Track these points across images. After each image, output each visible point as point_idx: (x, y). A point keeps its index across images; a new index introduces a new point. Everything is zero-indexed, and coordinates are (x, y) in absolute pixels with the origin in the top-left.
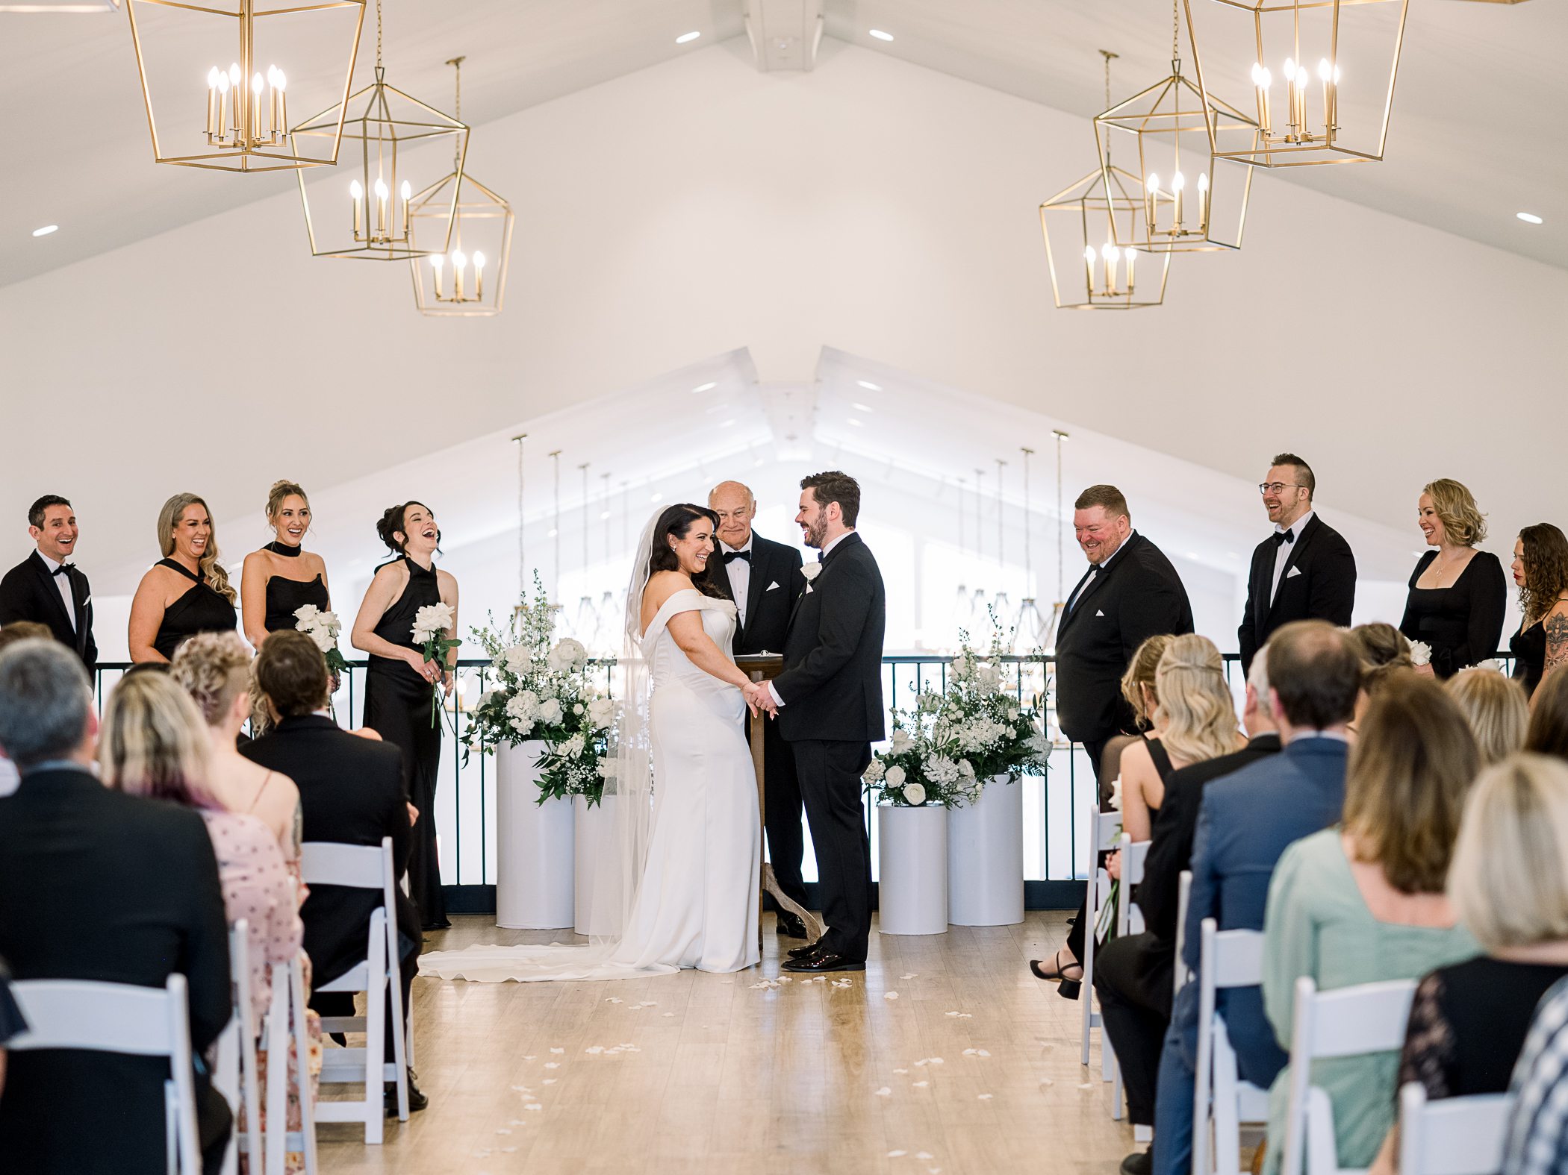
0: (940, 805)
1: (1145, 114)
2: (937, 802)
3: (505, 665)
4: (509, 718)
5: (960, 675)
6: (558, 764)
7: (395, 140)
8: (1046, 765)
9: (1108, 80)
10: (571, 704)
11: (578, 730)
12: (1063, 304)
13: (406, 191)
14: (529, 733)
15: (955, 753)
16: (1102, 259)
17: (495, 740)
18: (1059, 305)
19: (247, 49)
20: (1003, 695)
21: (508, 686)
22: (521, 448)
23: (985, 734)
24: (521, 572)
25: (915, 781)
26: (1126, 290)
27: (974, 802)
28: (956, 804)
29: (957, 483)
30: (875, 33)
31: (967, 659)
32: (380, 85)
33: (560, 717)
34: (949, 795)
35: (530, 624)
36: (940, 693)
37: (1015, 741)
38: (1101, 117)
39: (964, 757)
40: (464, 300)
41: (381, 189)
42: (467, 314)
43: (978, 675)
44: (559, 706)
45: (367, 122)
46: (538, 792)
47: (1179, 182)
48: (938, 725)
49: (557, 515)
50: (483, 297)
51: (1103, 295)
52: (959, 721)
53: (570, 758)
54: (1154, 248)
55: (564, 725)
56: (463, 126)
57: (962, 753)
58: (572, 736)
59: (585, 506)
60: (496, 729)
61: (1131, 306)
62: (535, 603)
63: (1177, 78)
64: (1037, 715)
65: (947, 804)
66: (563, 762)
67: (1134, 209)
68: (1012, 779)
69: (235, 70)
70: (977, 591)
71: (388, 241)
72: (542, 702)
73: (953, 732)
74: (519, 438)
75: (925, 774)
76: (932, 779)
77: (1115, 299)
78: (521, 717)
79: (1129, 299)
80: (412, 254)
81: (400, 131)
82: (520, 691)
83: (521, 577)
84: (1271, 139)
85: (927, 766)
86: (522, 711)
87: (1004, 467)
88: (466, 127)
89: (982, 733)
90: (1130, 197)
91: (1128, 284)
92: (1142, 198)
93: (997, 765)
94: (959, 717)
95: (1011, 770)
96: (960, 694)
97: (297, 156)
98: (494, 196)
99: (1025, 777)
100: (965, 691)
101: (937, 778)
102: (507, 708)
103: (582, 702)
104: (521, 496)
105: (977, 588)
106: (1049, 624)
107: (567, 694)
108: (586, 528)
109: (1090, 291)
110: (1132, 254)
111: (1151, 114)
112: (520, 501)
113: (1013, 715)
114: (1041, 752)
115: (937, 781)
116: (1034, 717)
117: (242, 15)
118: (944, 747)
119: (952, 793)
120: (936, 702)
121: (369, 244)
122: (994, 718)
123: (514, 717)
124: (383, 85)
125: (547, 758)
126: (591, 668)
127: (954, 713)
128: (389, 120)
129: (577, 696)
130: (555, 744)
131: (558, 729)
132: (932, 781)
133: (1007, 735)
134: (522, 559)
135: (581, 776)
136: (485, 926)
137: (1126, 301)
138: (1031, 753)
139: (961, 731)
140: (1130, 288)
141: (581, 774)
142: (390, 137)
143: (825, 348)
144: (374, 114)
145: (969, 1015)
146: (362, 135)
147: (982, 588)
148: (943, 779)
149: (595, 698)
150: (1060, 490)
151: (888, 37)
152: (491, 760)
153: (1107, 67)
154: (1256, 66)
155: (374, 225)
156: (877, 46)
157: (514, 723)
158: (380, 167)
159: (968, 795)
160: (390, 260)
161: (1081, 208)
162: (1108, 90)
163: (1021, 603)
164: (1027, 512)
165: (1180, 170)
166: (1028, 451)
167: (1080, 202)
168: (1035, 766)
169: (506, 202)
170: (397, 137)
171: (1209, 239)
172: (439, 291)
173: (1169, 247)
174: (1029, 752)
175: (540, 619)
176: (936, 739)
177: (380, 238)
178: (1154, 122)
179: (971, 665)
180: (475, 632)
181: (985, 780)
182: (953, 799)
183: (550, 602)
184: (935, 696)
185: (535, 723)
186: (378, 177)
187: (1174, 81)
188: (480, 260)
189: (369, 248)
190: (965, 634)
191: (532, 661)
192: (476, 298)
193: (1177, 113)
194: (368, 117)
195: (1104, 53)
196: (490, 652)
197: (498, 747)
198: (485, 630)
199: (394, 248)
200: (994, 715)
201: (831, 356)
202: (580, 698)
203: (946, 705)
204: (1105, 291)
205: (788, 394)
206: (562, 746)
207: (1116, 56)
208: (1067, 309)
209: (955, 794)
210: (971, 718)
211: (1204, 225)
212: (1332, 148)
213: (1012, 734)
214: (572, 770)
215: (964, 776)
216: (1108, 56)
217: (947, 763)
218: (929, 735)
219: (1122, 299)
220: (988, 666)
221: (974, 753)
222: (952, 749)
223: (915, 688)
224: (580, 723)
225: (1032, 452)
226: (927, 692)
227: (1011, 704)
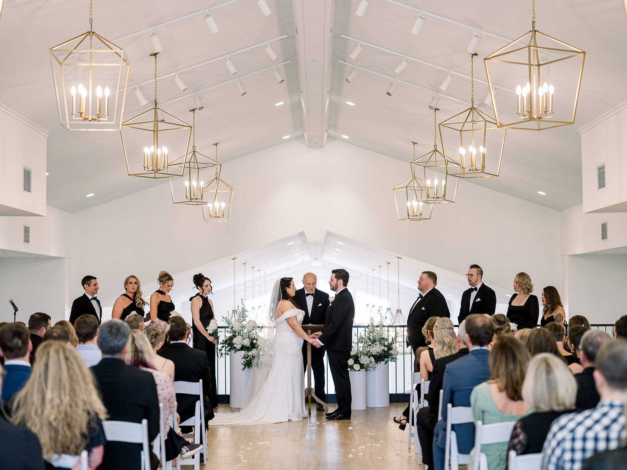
0: (364, 370)
1: (426, 161)
2: (363, 370)
3: (232, 328)
4: (234, 344)
5: (370, 331)
6: (249, 358)
8: (396, 358)
9: (414, 151)
10: (253, 340)
11: (255, 348)
12: (401, 219)
13: (202, 184)
14: (240, 348)
15: (369, 355)
16: (412, 205)
17: (230, 350)
18: (399, 219)
19: (156, 141)
20: (383, 337)
21: (233, 334)
22: (235, 262)
23: (378, 349)
24: (235, 300)
25: (357, 363)
26: (420, 215)
27: (375, 370)
28: (369, 370)
29: (366, 273)
30: (343, 136)
31: (372, 326)
32: (194, 152)
33: (249, 344)
35: (240, 315)
36: (364, 337)
37: (387, 351)
38: (413, 162)
40: (218, 217)
41: (194, 183)
42: (219, 221)
43: (376, 331)
44: (249, 340)
45: (190, 163)
46: (243, 366)
47: (436, 182)
48: (364, 347)
49: (245, 282)
50: (224, 216)
51: (413, 216)
52: (370, 345)
53: (253, 356)
54: (429, 202)
55: (250, 346)
56: (219, 164)
57: (371, 355)
58: (253, 350)
59: (253, 279)
60: (229, 347)
62: (242, 309)
63: (436, 151)
64: (394, 344)
65: (367, 370)
66: (250, 357)
67: (422, 190)
68: (386, 363)
69: (152, 147)
70: (373, 306)
71: (196, 199)
72: (244, 339)
73: (368, 348)
74: (234, 259)
75: (360, 361)
76: (362, 363)
77: (416, 217)
78: (238, 344)
79: (420, 217)
80: (203, 203)
81: (200, 166)
82: (237, 336)
83: (235, 301)
84: (465, 170)
85: (361, 359)
86: (238, 342)
87: (381, 268)
88: (220, 165)
89: (377, 349)
90: (421, 186)
92: (425, 186)
93: (381, 359)
95: (386, 360)
96: (370, 337)
97: (169, 173)
98: (228, 185)
99: (390, 362)
100: (372, 336)
101: (363, 362)
102: (233, 341)
103: (256, 339)
104: (234, 277)
105: (373, 305)
106: (395, 316)
107: (251, 337)
108: (253, 286)
109: (409, 215)
110: (421, 204)
111: (428, 162)
112: (234, 278)
113: (386, 343)
114: (395, 355)
116: (393, 344)
117: (154, 131)
118: (366, 353)
119: (368, 367)
120: (363, 339)
123: (235, 344)
124: (195, 152)
125: (246, 356)
126: (258, 329)
127: (368, 343)
128: (197, 162)
129: (254, 337)
130: (247, 352)
131: (248, 347)
133: (384, 350)
134: (235, 296)
136: (226, 407)
137: (420, 218)
138: (392, 355)
139: (371, 348)
140: (421, 214)
141: (256, 361)
142: (197, 168)
143: (328, 232)
145: (374, 434)
146: (189, 167)
147: (374, 305)
148: (365, 363)
149: (260, 338)
150: (399, 275)
151: (347, 137)
152: (228, 357)
153: (414, 147)
154: (461, 147)
155: (192, 194)
156: (344, 140)
157: (235, 345)
158: (194, 176)
159: (373, 368)
160: (197, 205)
161: (406, 190)
162: (414, 154)
163: (386, 310)
164: (388, 282)
165: (437, 178)
166: (389, 263)
167: (406, 188)
168: (393, 359)
169: (231, 187)
170: (199, 168)
171: (445, 199)
172: (211, 214)
173: (432, 202)
174: (391, 355)
176: (363, 351)
177: (194, 198)
178: (428, 165)
179: (374, 328)
180: (224, 318)
181: (378, 363)
183: (246, 309)
184: (363, 338)
185: (242, 345)
186: (193, 180)
187: (435, 152)
188: (223, 205)
189: (191, 201)
190: (372, 319)
191: (241, 327)
192: (222, 216)
193: (436, 161)
194: (191, 161)
195: (413, 142)
196: (228, 324)
197: (230, 353)
198: (227, 317)
199: (198, 201)
200: (381, 343)
201: (329, 234)
202: (255, 338)
203: (366, 341)
205: (316, 246)
206: (250, 353)
207: (417, 144)
210: (374, 344)
211: (444, 195)
212: (484, 173)
213: (386, 349)
214: (253, 360)
215: (372, 362)
216: (414, 143)
217: (366, 358)
218: (361, 349)
219: (418, 217)
220: (379, 328)
221: (374, 355)
222: (368, 354)
223: (357, 335)
224: (255, 346)
225: (390, 263)
226: (360, 336)
227: (386, 340)
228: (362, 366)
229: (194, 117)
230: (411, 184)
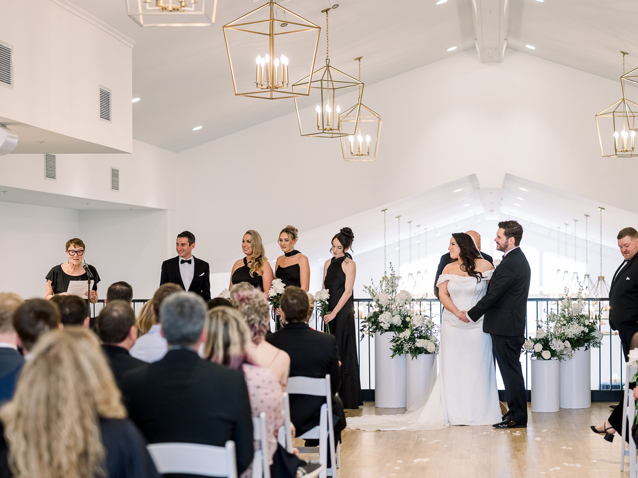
0: (557, 359)
2: (555, 358)
3: (378, 301)
5: (565, 306)
6: (400, 341)
7: (334, 89)
8: (600, 343)
9: (624, 63)
10: (405, 317)
11: (408, 327)
12: (605, 155)
13: (338, 109)
14: (388, 329)
15: (563, 338)
16: (621, 136)
17: (374, 331)
18: (603, 156)
19: (272, 48)
20: (583, 315)
21: (379, 310)
22: (385, 215)
23: (576, 330)
25: (546, 350)
26: (631, 149)
27: (571, 358)
28: (563, 359)
29: (557, 229)
30: (528, 46)
31: (568, 299)
32: (328, 66)
33: (400, 322)
34: (560, 355)
35: (388, 284)
36: (556, 313)
37: (588, 333)
38: (623, 77)
39: (566, 340)
40: (362, 155)
41: (328, 109)
42: (363, 160)
43: (572, 306)
44: (400, 318)
45: (323, 81)
46: (392, 353)
48: (556, 327)
49: (399, 242)
50: (369, 153)
51: (621, 151)
52: (565, 325)
53: (405, 339)
55: (402, 326)
56: (361, 83)
57: (566, 338)
58: (405, 330)
59: (410, 238)
60: (374, 327)
61: (633, 156)
62: (390, 276)
65: (560, 359)
66: (402, 340)
67: (634, 116)
68: (587, 349)
69: (267, 57)
71: (331, 130)
72: (393, 316)
73: (562, 329)
74: (384, 211)
75: (551, 347)
76: (554, 349)
77: (626, 153)
78: (385, 322)
80: (340, 135)
81: (336, 85)
82: (384, 312)
85: (552, 343)
86: (385, 319)
87: (577, 222)
88: (363, 84)
89: (574, 330)
90: (632, 111)
91: (632, 147)
93: (580, 343)
94: (565, 323)
95: (586, 345)
96: (565, 314)
98: (374, 113)
99: (592, 348)
100: (567, 313)
101: (556, 348)
102: (379, 318)
103: (409, 316)
104: (385, 234)
105: (565, 270)
106: (596, 286)
107: (403, 313)
108: (410, 247)
109: (616, 150)
110: (633, 133)
112: (385, 236)
113: (587, 323)
114: (598, 338)
115: (556, 350)
116: (596, 323)
117: (270, 35)
118: (559, 335)
119: (562, 355)
120: (555, 317)
121: (323, 131)
122: (579, 324)
123: (382, 322)
124: (329, 66)
125: (395, 339)
126: (413, 303)
127: (562, 321)
128: (331, 81)
129: (407, 314)
130: (398, 333)
131: (400, 327)
132: (553, 350)
133: (584, 331)
134: (385, 258)
135: (409, 347)
136: (370, 406)
137: (631, 154)
138: (594, 338)
139: (565, 329)
140: (633, 148)
141: (409, 345)
142: (332, 88)
143: (507, 174)
144: (325, 78)
145: (571, 448)
146: (320, 87)
148: (558, 349)
149: (415, 315)
150: (601, 231)
151: (533, 48)
152: (372, 340)
153: (624, 58)
155: (325, 123)
156: (529, 52)
157: (382, 325)
158: (328, 100)
159: (568, 355)
160: (332, 137)
161: (613, 116)
162: (624, 66)
163: (584, 276)
164: (587, 241)
166: (587, 216)
167: (612, 113)
168: (596, 344)
169: (379, 115)
170: (335, 88)
172: (352, 151)
174: (593, 338)
175: (392, 283)
176: (555, 332)
177: (328, 129)
179: (570, 302)
180: (366, 288)
181: (575, 349)
182: (562, 357)
183: (397, 276)
184: (554, 315)
185: (390, 325)
186: (327, 104)
188: (368, 139)
189: (323, 132)
190: (567, 289)
191: (389, 299)
192: (367, 154)
194: (323, 79)
195: (623, 52)
196: (372, 296)
197: (375, 334)
198: (370, 287)
199: (334, 132)
200: (579, 322)
201: (508, 177)
203: (559, 318)
204: (622, 150)
205: (491, 193)
206: (401, 334)
207: (627, 54)
208: (606, 157)
209: (563, 355)
210: (569, 324)
213: (587, 330)
214: (406, 344)
215: (567, 347)
216: (624, 53)
217: (560, 342)
218: (552, 331)
219: (629, 153)
220: (576, 302)
221: (571, 338)
222: (562, 336)
223: (546, 311)
224: (409, 325)
225: (589, 216)
226: (551, 313)
227: (586, 318)
228: (553, 353)
229: (327, 20)
230: (620, 109)
